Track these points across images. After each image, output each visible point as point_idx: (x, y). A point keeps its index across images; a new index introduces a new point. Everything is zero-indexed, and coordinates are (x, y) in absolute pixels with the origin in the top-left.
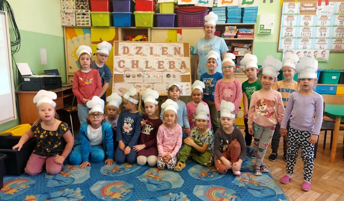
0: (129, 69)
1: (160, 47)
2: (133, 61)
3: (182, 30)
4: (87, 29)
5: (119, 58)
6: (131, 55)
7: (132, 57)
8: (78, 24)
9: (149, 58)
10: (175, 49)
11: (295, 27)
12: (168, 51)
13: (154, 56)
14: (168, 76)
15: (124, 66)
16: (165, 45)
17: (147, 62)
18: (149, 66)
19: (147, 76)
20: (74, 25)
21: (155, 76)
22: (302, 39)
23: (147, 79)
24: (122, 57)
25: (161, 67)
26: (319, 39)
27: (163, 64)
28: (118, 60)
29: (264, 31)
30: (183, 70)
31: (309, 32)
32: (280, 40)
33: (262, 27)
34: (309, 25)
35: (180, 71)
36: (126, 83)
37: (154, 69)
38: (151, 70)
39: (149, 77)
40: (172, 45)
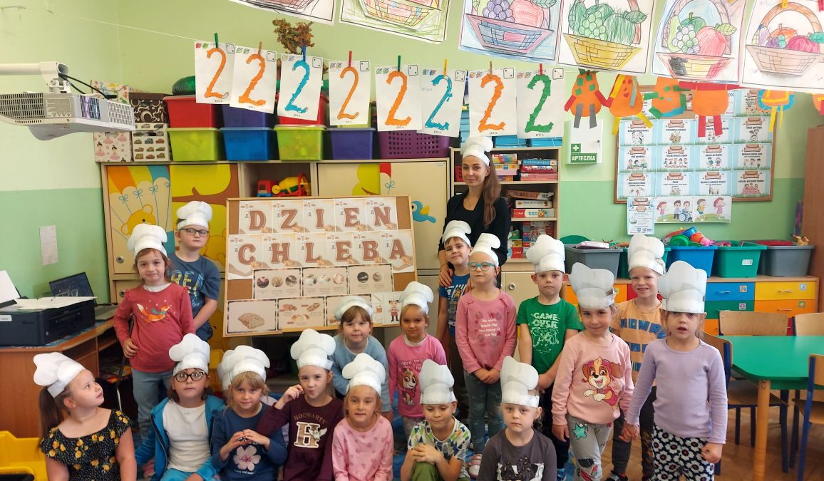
0: (265, 265)
1: (341, 208)
2: (275, 246)
3: (392, 164)
4: (161, 168)
5: (240, 241)
6: (270, 230)
7: (272, 235)
8: (136, 158)
9: (315, 236)
10: (377, 211)
11: (650, 148)
12: (359, 217)
13: (327, 230)
14: (363, 278)
15: (252, 259)
16: (351, 203)
17: (309, 246)
18: (315, 256)
19: (311, 280)
20: (128, 159)
21: (329, 280)
22: (667, 174)
23: (310, 287)
24: (248, 236)
25: (345, 255)
26: (705, 173)
27: (348, 248)
28: (240, 244)
29: (581, 158)
30: (398, 262)
31: (683, 158)
32: (619, 176)
33: (576, 148)
34: (682, 141)
35: (390, 264)
36: (259, 300)
37: (327, 263)
38: (320, 264)
39: (315, 282)
40: (368, 203)
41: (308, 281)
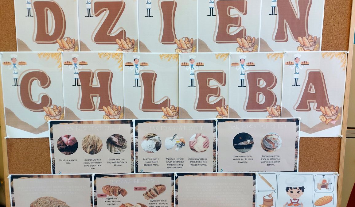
0: (69, 112)
5: (22, 64)
6: (74, 45)
10: (284, 7)
12: (246, 21)
13: (181, 48)
15: (46, 100)
17: (148, 80)
18: (158, 99)
23: (149, 156)
25: (213, 100)
27: (220, 86)
35: (297, 121)
38: (167, 115)
39: (158, 147)
41: (146, 145)
